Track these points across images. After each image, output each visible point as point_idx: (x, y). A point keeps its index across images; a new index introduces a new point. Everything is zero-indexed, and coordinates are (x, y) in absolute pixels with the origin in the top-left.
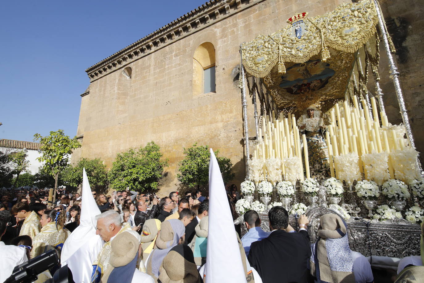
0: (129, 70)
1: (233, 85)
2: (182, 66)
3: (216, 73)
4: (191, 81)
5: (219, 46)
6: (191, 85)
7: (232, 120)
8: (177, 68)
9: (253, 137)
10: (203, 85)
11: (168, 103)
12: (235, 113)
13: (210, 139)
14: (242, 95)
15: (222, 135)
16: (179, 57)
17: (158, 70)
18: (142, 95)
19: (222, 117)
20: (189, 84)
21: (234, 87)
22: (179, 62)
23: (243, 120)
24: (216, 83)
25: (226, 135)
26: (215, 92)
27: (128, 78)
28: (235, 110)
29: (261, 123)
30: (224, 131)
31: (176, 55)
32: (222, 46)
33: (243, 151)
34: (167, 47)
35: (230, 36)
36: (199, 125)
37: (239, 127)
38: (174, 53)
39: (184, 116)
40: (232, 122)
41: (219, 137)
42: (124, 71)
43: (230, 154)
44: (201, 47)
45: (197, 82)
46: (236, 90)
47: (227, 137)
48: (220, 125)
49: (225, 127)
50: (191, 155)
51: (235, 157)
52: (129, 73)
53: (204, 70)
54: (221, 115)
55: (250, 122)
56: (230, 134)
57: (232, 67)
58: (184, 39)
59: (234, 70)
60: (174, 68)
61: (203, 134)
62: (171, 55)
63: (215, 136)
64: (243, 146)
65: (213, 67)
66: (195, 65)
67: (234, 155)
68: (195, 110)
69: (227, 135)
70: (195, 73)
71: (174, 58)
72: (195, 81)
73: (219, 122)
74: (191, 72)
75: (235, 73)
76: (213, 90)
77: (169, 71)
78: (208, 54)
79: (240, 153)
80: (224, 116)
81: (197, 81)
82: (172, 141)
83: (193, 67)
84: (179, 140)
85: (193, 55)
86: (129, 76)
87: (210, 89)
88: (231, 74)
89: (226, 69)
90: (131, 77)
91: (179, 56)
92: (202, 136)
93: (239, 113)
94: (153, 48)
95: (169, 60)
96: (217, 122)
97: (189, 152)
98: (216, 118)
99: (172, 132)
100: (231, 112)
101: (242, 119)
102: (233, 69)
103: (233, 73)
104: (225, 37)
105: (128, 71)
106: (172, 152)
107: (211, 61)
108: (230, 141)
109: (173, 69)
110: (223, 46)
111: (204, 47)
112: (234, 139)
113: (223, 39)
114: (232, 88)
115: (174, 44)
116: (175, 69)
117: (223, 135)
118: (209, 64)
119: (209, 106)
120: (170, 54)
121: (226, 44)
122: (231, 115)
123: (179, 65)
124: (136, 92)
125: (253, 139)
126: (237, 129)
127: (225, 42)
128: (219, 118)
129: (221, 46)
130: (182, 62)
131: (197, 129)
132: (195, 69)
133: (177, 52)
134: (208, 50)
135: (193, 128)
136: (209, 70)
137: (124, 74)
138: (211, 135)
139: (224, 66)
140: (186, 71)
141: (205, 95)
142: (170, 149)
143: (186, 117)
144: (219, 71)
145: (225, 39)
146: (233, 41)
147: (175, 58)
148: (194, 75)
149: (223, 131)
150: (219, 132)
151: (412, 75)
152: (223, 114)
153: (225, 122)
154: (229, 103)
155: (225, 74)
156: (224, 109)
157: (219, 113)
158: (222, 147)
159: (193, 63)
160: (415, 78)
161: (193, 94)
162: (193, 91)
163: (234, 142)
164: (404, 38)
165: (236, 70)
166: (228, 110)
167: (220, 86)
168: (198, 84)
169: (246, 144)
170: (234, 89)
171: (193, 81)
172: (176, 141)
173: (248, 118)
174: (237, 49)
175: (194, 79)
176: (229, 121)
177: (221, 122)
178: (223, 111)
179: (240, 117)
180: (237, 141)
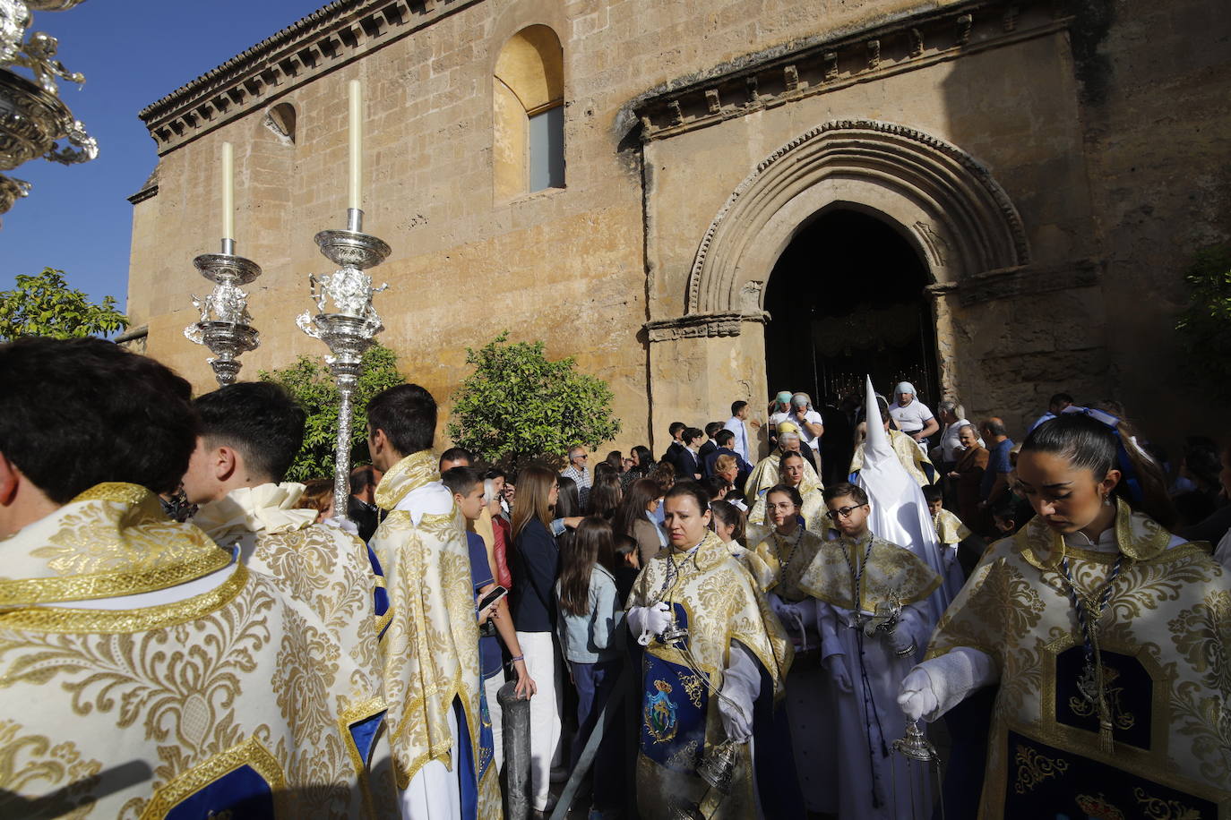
0: (287, 116)
1: (616, 163)
2: (460, 102)
3: (568, 126)
4: (490, 150)
5: (575, 37)
6: (490, 163)
7: (614, 270)
8: (443, 108)
9: (675, 318)
10: (528, 165)
11: (419, 220)
12: (622, 249)
13: (551, 329)
14: (644, 195)
15: (584, 316)
16: (447, 73)
17: (383, 115)
18: (334, 197)
19: (583, 262)
20: (482, 159)
21: (621, 169)
22: (448, 89)
23: (647, 269)
24: (566, 159)
25: (596, 315)
26: (564, 186)
27: (285, 140)
28: (622, 241)
29: (699, 277)
30: (592, 305)
31: (440, 67)
32: (584, 38)
33: (644, 362)
34: (410, 37)
35: (608, 8)
36: (516, 289)
37: (634, 293)
38: (433, 59)
39: (470, 260)
40: (614, 276)
41: (577, 323)
42: (271, 118)
43: (609, 373)
44: (520, 39)
45: (510, 155)
46: (625, 179)
47: (601, 321)
48: (580, 286)
49: (593, 292)
50: (489, 367)
51: (624, 379)
52: (286, 125)
53: (530, 117)
54: (582, 258)
55: (667, 277)
56: (608, 314)
57: (614, 106)
58: (464, 13)
59: (621, 117)
60: (433, 108)
61: (528, 315)
62: (422, 64)
63: (565, 319)
64: (647, 347)
65: (555, 109)
66: (501, 99)
67: (621, 375)
68: (504, 241)
69: (601, 315)
70: (502, 124)
71: (432, 75)
72: (502, 152)
73: (576, 276)
74: (488, 120)
75: (623, 127)
76: (558, 180)
77: (418, 117)
78: (540, 67)
79: (638, 368)
80: (590, 260)
81: (507, 152)
82: (434, 337)
83: (496, 108)
84: (454, 335)
85: (494, 66)
86: (287, 133)
87: (546, 177)
88: (612, 130)
89: (596, 112)
90: (293, 140)
91: (450, 70)
92: (525, 321)
93: (633, 249)
94: (365, 42)
95: (417, 83)
96: (569, 278)
97: (483, 360)
98: (568, 265)
99: (434, 310)
100: (612, 247)
101: (642, 267)
102: (617, 115)
103: (619, 126)
104: (593, 10)
105: (283, 118)
106: (434, 370)
107: (551, 89)
108: (608, 334)
109: (430, 112)
110: (587, 38)
111: (526, 39)
112: (619, 325)
113: (588, 17)
114: (616, 174)
115: (432, 27)
116: (437, 110)
117: (587, 316)
118: (542, 96)
119: (546, 229)
120: (419, 62)
121: (596, 31)
122: (612, 255)
123: (451, 97)
124: (315, 187)
125: (674, 326)
126: (630, 298)
127: (593, 27)
128: (576, 264)
129: (580, 39)
130: (458, 88)
131: (509, 301)
132: (502, 114)
133: (443, 54)
134: (539, 50)
135: (499, 297)
136: (545, 117)
137: (270, 128)
138: (551, 316)
139: (590, 104)
140: (474, 117)
141: (533, 195)
142: (428, 361)
143: (475, 263)
144: (574, 119)
145: (595, 15)
146: (617, 22)
147: (437, 75)
148: (498, 130)
149: (587, 303)
150: (576, 308)
151: (1114, 139)
152: (588, 253)
153: (593, 278)
154: (605, 219)
155: (593, 130)
156: (591, 237)
157: (575, 249)
158: (584, 351)
159: (495, 92)
160: (1122, 146)
161: (495, 191)
162: (495, 182)
163: (619, 336)
164: (1101, 32)
165: (628, 117)
166: (602, 240)
167: (577, 167)
168: (511, 160)
169: (654, 341)
170: (619, 176)
171: (495, 151)
172: (448, 336)
173: (662, 265)
174: (630, 49)
175: (498, 144)
176: (605, 275)
177: (582, 277)
178: (588, 243)
179: (639, 262)
180: (627, 332)
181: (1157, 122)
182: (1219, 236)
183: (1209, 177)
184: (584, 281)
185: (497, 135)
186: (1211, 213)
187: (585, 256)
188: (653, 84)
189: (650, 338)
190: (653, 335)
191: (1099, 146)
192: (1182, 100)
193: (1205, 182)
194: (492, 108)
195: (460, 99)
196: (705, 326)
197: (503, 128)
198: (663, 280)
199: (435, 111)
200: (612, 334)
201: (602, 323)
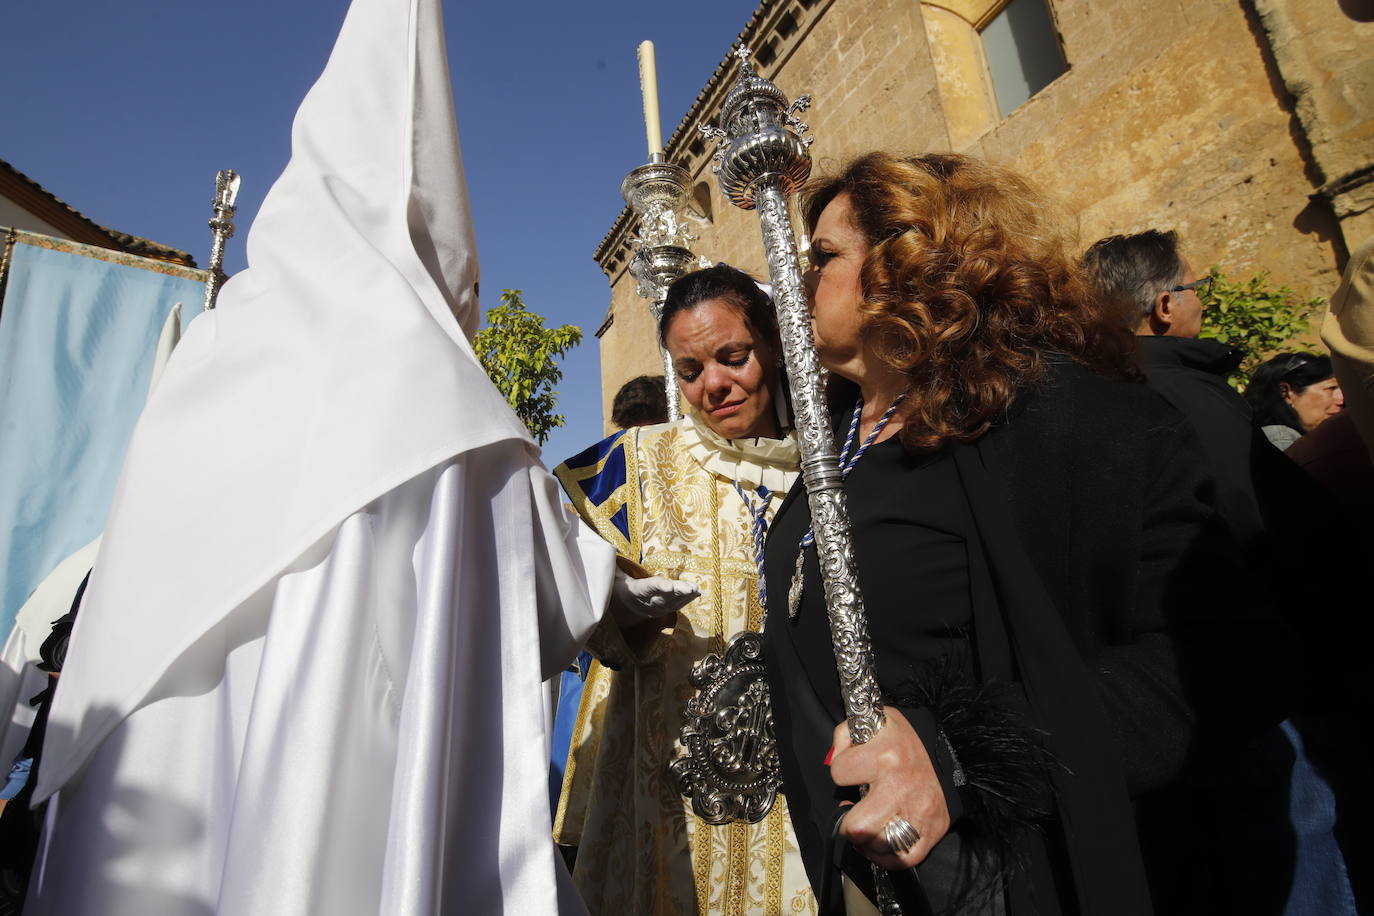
0: (703, 196)
2: (881, 64)
4: (934, 92)
6: (937, 106)
7: (1206, 137)
8: (861, 84)
12: (1215, 99)
16: (859, 42)
19: (1133, 155)
20: (924, 109)
22: (865, 60)
23: (1290, 101)
24: (1061, 30)
25: (1185, 221)
26: (1068, 69)
28: (1212, 85)
30: (1170, 212)
31: (848, 43)
34: (809, 36)
37: (1265, 155)
38: (839, 40)
40: (1210, 147)
48: (1136, 193)
49: (1167, 191)
52: (702, 207)
53: (980, 31)
55: (1347, 91)
56: (1213, 210)
62: (827, 55)
64: (1332, 232)
66: (935, 25)
69: (1196, 219)
70: (943, 54)
71: (842, 58)
72: (950, 87)
73: (1124, 182)
74: (924, 58)
77: (833, 112)
79: (1317, 277)
80: (1147, 147)
81: (958, 85)
83: (931, 38)
90: (710, 218)
91: (861, 38)
95: (826, 78)
96: (1111, 189)
98: (1103, 173)
100: (1190, 101)
101: (1275, 102)
109: (847, 96)
112: (1245, 223)
115: (831, 8)
116: (855, 89)
119: (1048, 142)
120: (824, 55)
122: (1194, 118)
123: (868, 65)
128: (1120, 163)
130: (876, 49)
132: (941, 41)
133: (849, 27)
136: (1003, 17)
140: (903, 67)
147: (847, 54)
148: (940, 63)
149: (1159, 211)
152: (1139, 137)
153: (1161, 170)
154: (1161, 71)
156: (1140, 111)
157: (1111, 145)
159: (926, 24)
161: (952, 136)
162: (949, 124)
163: (1250, 239)
166: (1165, 105)
167: (1084, 30)
168: (966, 91)
169: (1352, 214)
171: (941, 89)
173: (1330, 81)
175: (944, 80)
176: (1186, 155)
177: (1136, 178)
178: (1136, 123)
179: (1264, 101)
180: (1269, 226)
184: (1142, 182)
185: (940, 69)
187: (1134, 145)
189: (1339, 210)
190: (1343, 203)
194: (926, 39)
195: (880, 59)
197: (946, 58)
198: (1342, 99)
199: (851, 93)
200: (1232, 242)
201: (1201, 233)
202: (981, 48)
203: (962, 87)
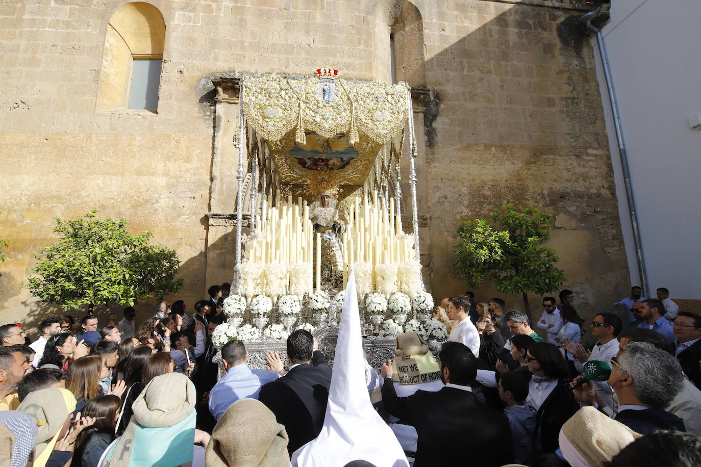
1: (197, 109)
2: (75, 31)
3: (163, 75)
4: (98, 72)
5: (176, 22)
6: (96, 80)
7: (188, 175)
8: (59, 30)
9: (228, 213)
10: (129, 90)
11: (21, 105)
12: (195, 164)
13: (134, 207)
14: (214, 133)
15: (162, 202)
16: (67, 7)
19: (165, 166)
20: (89, 76)
21: (200, 113)
22: (66, 19)
23: (212, 180)
24: (160, 95)
25: (172, 202)
26: (156, 112)
28: (196, 158)
29: (245, 190)
30: (169, 195)
32: (182, 25)
33: (204, 238)
35: (201, 14)
36: (108, 174)
37: (201, 192)
39: (67, 145)
40: (188, 179)
41: (156, 206)
43: (177, 242)
44: (133, 7)
46: (202, 120)
47: (174, 207)
48: (161, 181)
49: (171, 187)
51: (188, 247)
53: (134, 59)
54: (165, 162)
55: (224, 187)
56: (181, 203)
57: (199, 74)
59: (203, 82)
60: (50, 27)
61: (116, 194)
63: (147, 201)
64: (207, 228)
65: (156, 60)
66: (111, 40)
67: (186, 244)
68: (101, 138)
69: (175, 203)
70: (110, 57)
72: (107, 76)
73: (158, 174)
74: (99, 51)
75: (204, 89)
76: (152, 104)
77: (34, 29)
78: (147, 30)
79: (199, 241)
80: (171, 165)
81: (112, 77)
82: (23, 198)
83: (107, 45)
84: (44, 199)
85: (109, 18)
87: (143, 102)
88: (196, 87)
89: (185, 71)
92: (113, 198)
93: (204, 165)
96: (154, 174)
97: (71, 230)
98: (153, 166)
99: (26, 177)
100: (188, 160)
101: (209, 177)
102: (201, 80)
103: (201, 87)
104: (191, 11)
106: (19, 224)
107: (153, 47)
108: (179, 216)
109: (47, 29)
110: (184, 26)
111: (138, 9)
112: (188, 212)
113: (187, 13)
114: (195, 115)
116: (54, 30)
117: (164, 202)
118: (147, 48)
119: (138, 138)
121: (191, 24)
122: (188, 166)
123: (68, 25)
125: (227, 218)
126: (197, 195)
127: (190, 21)
128: (159, 166)
129: (179, 25)
130: (76, 21)
131: (100, 182)
132: (112, 50)
134: (148, 20)
135: (91, 177)
136: (147, 63)
138: (136, 198)
139: (182, 67)
140: (87, 45)
141: (131, 111)
142: (14, 217)
143: (72, 149)
144: (168, 72)
145: (192, 14)
146: (207, 25)
148: (106, 60)
149: (165, 194)
150: (157, 195)
151: (437, 164)
152: (169, 160)
153: (171, 178)
154: (185, 141)
155: (182, 83)
156: (173, 151)
157: (160, 156)
158: (159, 225)
159: (107, 34)
160: (439, 168)
161: (98, 101)
162: (99, 94)
163: (188, 218)
164: (435, 117)
165: (208, 83)
166: (181, 155)
167: (168, 103)
168: (115, 83)
169: (212, 225)
170: (198, 118)
171: (102, 73)
172: (37, 200)
173: (222, 179)
174: (214, 43)
175: (105, 70)
176: (181, 178)
177: (163, 175)
178: (171, 154)
179: (206, 174)
180: (194, 217)
181: (451, 161)
182: (468, 213)
183: (465, 188)
184: (165, 178)
185: (105, 63)
186: (466, 203)
187: (167, 162)
188: (226, 70)
189: (210, 223)
190: (211, 221)
191: (431, 166)
192: (459, 154)
193: (464, 190)
194: (104, 44)
195: (76, 29)
196: (247, 221)
197: (111, 60)
198: (222, 188)
199: (51, 29)
200: (182, 217)
201: (175, 208)
202: (132, 67)
203: (114, 80)
